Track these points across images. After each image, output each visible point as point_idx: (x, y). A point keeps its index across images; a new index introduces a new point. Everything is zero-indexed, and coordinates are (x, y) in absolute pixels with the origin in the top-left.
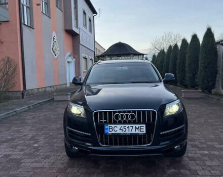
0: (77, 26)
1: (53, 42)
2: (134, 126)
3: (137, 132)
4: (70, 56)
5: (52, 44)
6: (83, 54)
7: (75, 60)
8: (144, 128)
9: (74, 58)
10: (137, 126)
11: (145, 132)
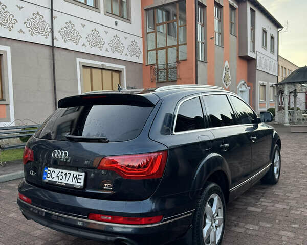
0: (254, 50)
4: (243, 84)
5: (224, 74)
7: (249, 88)
9: (248, 86)
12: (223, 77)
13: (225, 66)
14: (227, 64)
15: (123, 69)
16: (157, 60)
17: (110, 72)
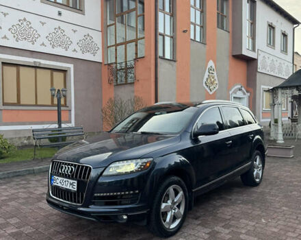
0: (254, 49)
1: (207, 73)
2: (69, 180)
3: (71, 188)
4: (240, 90)
5: (206, 76)
6: (262, 87)
7: (249, 94)
8: (76, 184)
9: (247, 92)
10: (71, 181)
11: (76, 190)
12: (205, 80)
13: (209, 66)
14: (211, 63)
15: (70, 68)
16: (116, 58)
17: (49, 71)
